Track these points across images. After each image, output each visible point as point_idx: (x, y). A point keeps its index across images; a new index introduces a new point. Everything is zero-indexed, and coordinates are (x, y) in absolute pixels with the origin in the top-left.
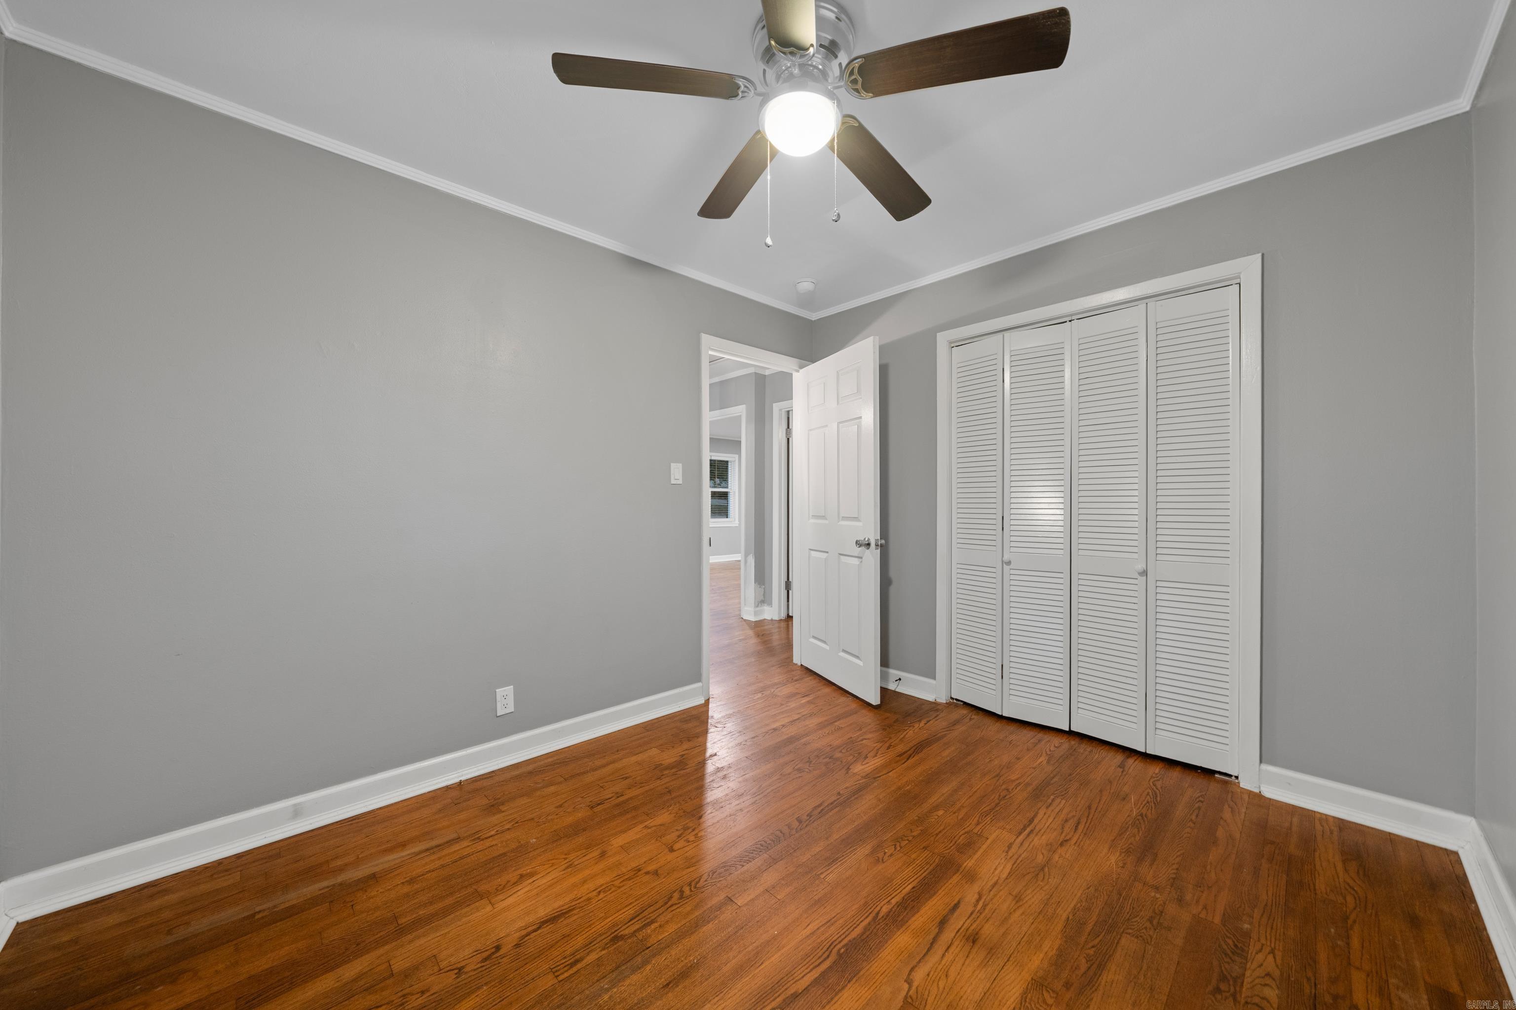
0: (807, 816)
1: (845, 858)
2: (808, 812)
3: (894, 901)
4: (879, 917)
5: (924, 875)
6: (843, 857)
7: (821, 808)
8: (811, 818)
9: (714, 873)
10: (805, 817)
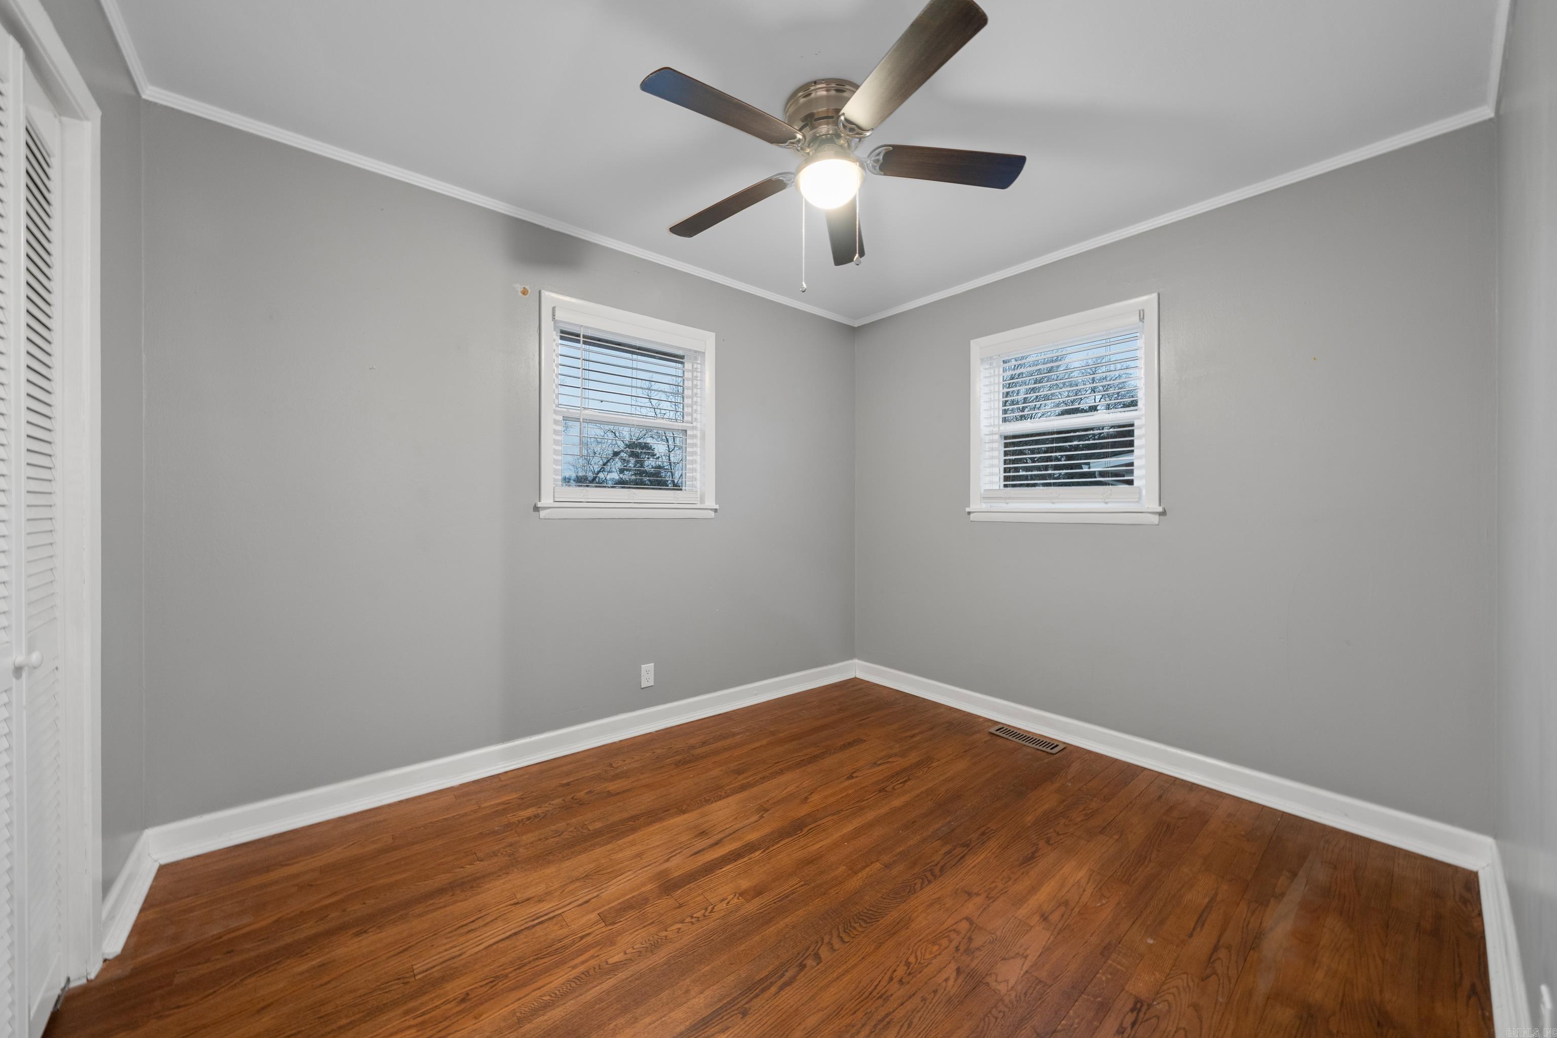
0: (805, 966)
1: (773, 900)
2: (803, 973)
3: (746, 859)
4: (763, 849)
5: (703, 879)
6: (775, 901)
7: (783, 980)
8: (800, 961)
9: (910, 892)
10: (810, 962)
